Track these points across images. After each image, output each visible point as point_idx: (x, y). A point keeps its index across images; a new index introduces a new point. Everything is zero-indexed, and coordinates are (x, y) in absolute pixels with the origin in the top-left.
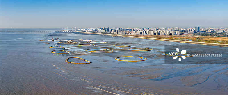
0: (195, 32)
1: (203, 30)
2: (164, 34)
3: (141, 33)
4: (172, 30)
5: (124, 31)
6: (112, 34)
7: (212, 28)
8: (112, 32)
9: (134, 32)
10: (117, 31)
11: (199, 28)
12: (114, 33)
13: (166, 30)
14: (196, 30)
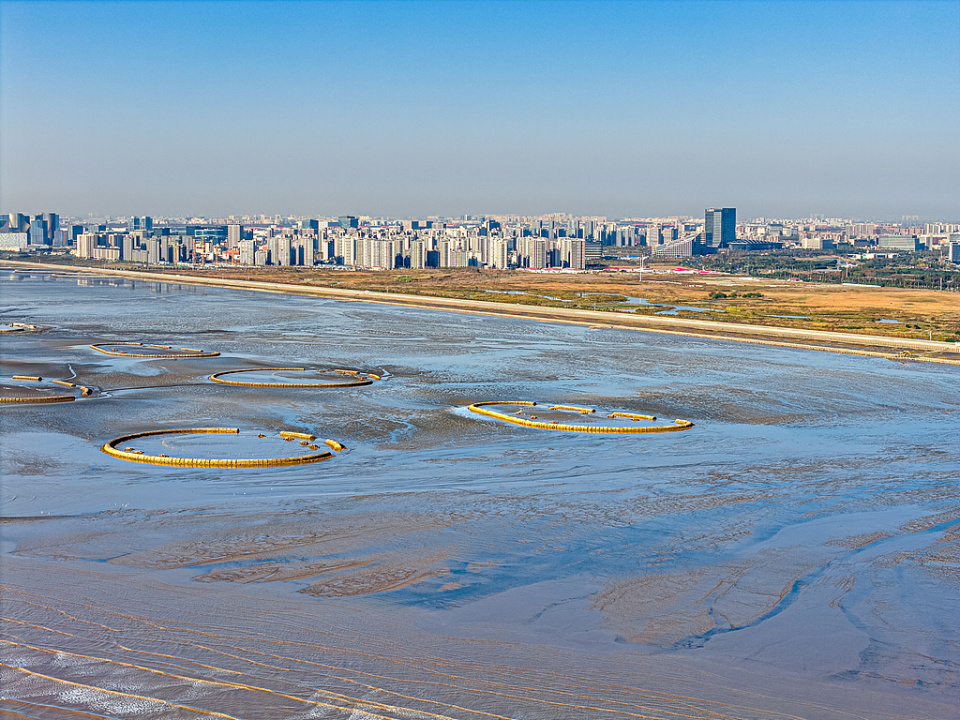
0: (699, 248)
1: (761, 231)
2: (473, 262)
3: (295, 256)
4: (527, 233)
5: (173, 241)
6: (81, 261)
7: (834, 223)
8: (81, 250)
9: (247, 245)
10: (119, 240)
11: (729, 215)
12: (98, 254)
13: (483, 232)
14: (709, 236)
